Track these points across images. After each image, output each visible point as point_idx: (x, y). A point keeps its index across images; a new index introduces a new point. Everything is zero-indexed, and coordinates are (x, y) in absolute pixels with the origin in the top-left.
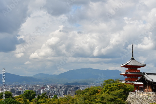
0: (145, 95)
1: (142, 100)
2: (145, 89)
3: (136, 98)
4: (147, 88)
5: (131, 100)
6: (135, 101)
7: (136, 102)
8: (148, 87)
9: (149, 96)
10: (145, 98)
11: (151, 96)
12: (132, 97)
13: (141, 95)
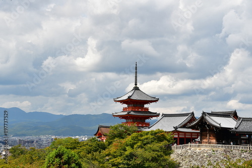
0: (207, 149)
1: (202, 157)
2: (204, 140)
3: (189, 154)
4: (208, 137)
5: (178, 159)
6: (187, 160)
7: (190, 161)
8: (210, 136)
9: (214, 151)
10: (206, 154)
11: (217, 151)
12: (179, 152)
13: (197, 150)
